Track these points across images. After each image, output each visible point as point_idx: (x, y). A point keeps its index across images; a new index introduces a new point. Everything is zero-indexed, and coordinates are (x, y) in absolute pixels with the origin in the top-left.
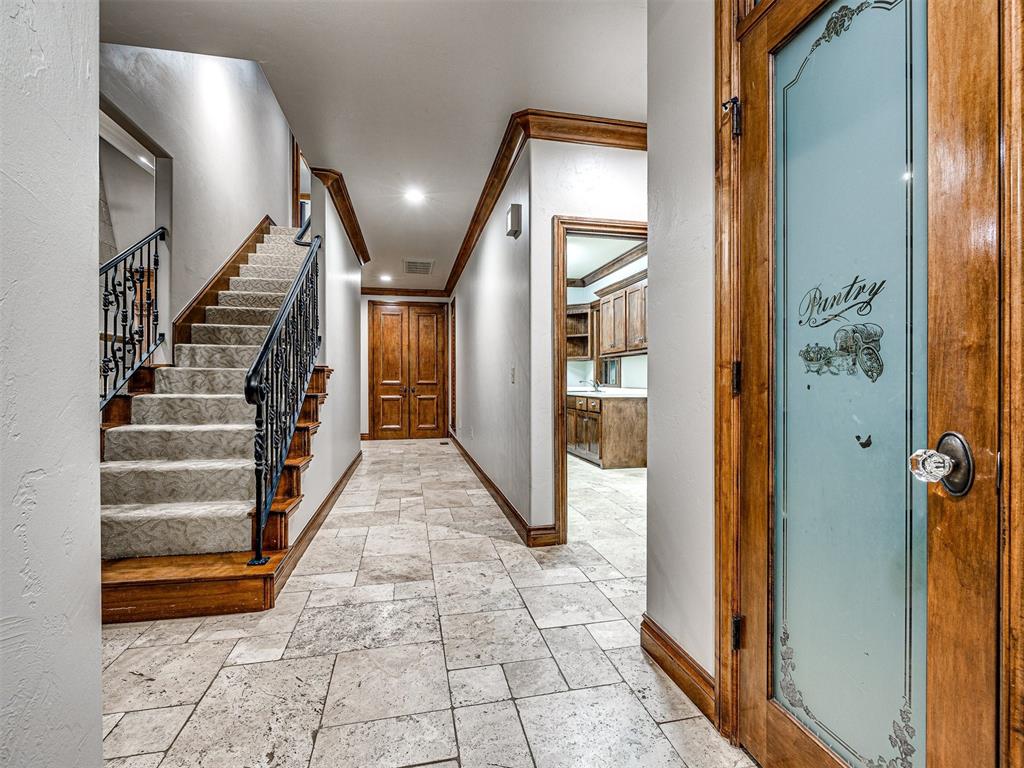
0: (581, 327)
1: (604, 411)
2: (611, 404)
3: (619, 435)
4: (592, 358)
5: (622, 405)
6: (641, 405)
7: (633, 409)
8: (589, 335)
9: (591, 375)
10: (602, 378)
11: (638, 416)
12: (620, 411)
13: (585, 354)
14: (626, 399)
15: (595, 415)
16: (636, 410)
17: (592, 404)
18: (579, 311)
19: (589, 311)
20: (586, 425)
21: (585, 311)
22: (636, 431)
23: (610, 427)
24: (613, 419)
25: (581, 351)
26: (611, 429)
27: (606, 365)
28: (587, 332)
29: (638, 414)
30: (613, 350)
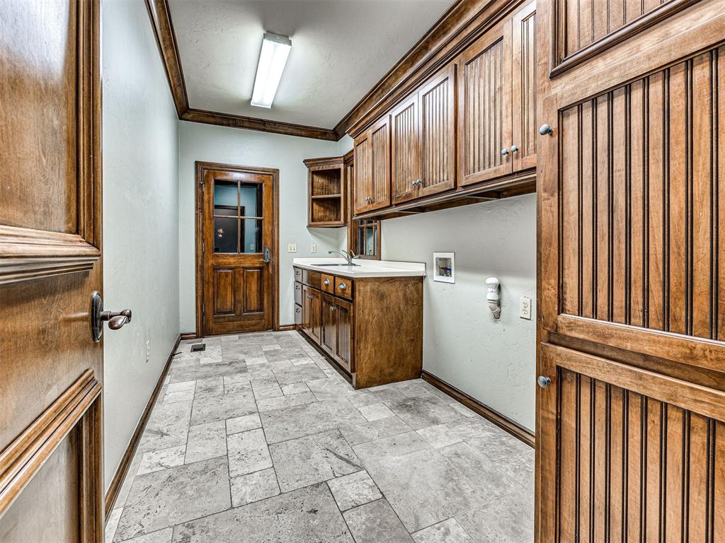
0: (333, 186)
1: (358, 298)
2: (368, 288)
3: (381, 335)
4: (345, 223)
5: (385, 288)
6: (411, 287)
7: (401, 294)
8: (342, 195)
9: (345, 245)
10: (357, 249)
11: (407, 303)
12: (382, 297)
13: (338, 219)
14: (391, 280)
15: (344, 304)
16: (405, 295)
17: (342, 286)
18: (331, 167)
19: (342, 166)
20: (334, 316)
21: (336, 166)
22: (404, 327)
23: (367, 322)
24: (371, 310)
25: (333, 216)
26: (370, 327)
27: (362, 233)
28: (340, 193)
29: (407, 300)
30: (371, 207)
